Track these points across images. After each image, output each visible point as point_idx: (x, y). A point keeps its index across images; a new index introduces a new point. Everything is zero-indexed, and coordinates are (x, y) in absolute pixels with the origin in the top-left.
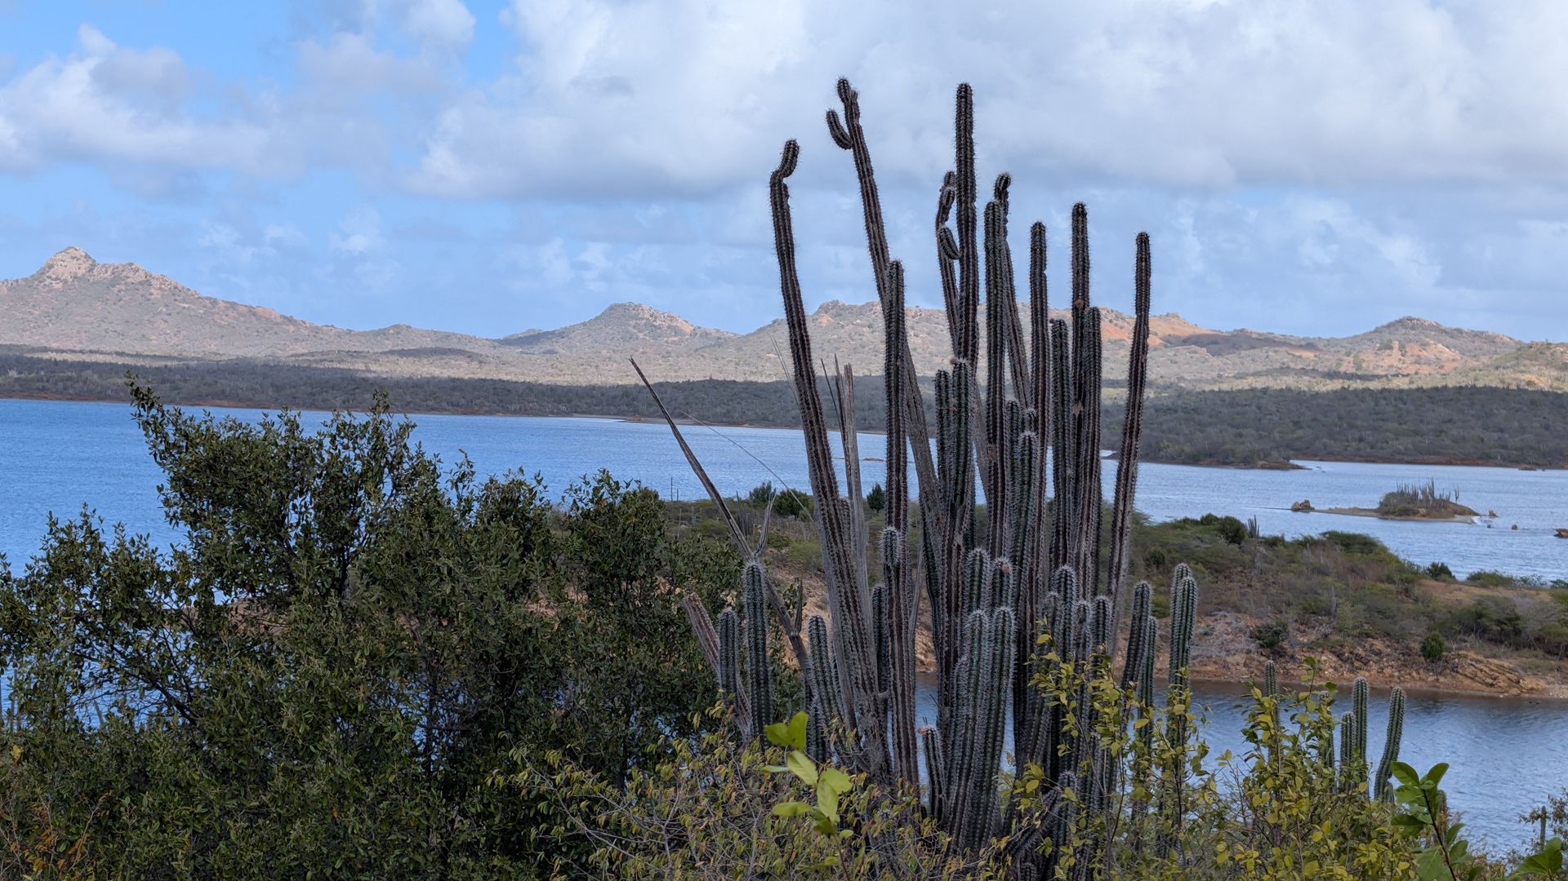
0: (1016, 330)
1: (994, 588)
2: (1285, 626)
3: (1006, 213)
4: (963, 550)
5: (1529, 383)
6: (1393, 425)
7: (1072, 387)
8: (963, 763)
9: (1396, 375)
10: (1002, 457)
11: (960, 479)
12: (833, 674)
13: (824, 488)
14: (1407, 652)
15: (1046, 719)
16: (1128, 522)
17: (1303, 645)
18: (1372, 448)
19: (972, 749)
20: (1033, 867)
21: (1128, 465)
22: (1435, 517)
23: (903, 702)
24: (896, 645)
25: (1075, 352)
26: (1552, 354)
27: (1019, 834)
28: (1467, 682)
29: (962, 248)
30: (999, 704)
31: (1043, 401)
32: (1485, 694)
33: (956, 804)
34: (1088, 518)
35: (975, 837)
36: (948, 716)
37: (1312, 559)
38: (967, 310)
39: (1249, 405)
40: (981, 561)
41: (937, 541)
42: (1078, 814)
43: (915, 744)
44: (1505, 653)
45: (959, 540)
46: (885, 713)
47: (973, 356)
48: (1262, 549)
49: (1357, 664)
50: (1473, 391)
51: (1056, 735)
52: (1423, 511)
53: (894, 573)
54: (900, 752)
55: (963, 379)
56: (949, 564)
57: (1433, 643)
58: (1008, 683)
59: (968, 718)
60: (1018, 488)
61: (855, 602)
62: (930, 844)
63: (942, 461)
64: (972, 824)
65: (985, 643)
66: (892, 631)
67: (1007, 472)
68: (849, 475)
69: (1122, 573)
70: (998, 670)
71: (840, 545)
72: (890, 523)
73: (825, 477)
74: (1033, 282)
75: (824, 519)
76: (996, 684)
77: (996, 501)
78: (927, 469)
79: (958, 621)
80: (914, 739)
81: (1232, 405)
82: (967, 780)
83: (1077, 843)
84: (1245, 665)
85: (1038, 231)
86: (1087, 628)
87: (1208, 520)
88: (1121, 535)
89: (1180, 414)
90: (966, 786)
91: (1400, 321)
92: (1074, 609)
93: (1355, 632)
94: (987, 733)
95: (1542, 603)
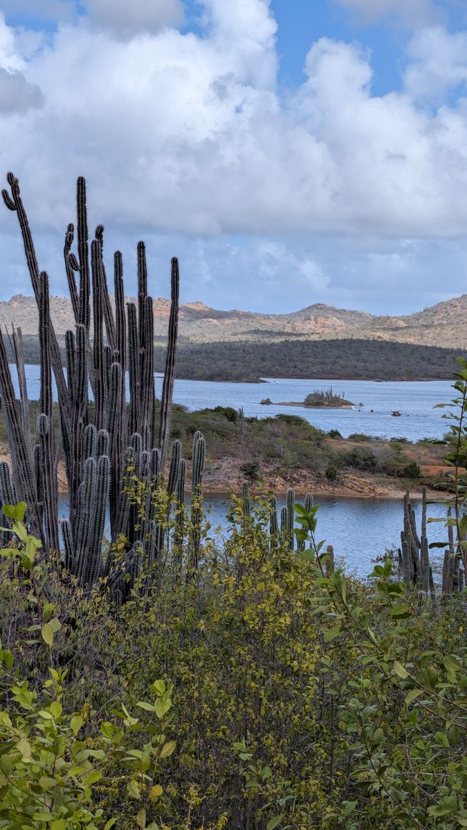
0: (108, 308)
1: (99, 445)
2: (257, 464)
3: (102, 246)
4: (83, 425)
5: (379, 337)
6: (311, 359)
7: (138, 339)
8: (83, 538)
9: (313, 334)
10: (102, 377)
11: (81, 388)
12: (13, 493)
13: (7, 393)
14: (319, 476)
15: (127, 514)
16: (169, 410)
17: (267, 473)
18: (301, 371)
19: (88, 531)
20: (120, 592)
21: (169, 379)
22: (333, 406)
23: (51, 507)
24: (47, 477)
25: (140, 320)
26: (390, 322)
27: (114, 575)
28: (349, 490)
29: (81, 265)
30: (102, 506)
31: (123, 347)
32: (358, 496)
33: (79, 560)
34: (148, 408)
35: (89, 577)
36: (75, 513)
37: (271, 429)
38: (84, 298)
39: (240, 349)
40: (92, 432)
41: (68, 421)
42: (144, 561)
43: (57, 529)
44: (367, 475)
45: (80, 420)
46: (42, 513)
47: (87, 322)
48: (246, 424)
49: (294, 482)
50: (351, 341)
51: (133, 520)
52: (326, 403)
53: (45, 438)
54: (49, 533)
55: (82, 335)
56: (76, 433)
57: (332, 471)
58: (107, 495)
59: (85, 515)
60: (111, 393)
61: (24, 454)
62: (66, 583)
63: (70, 379)
64: (88, 570)
65: (94, 475)
66: (44, 470)
67: (105, 384)
68: (20, 387)
69: (166, 436)
70: (101, 488)
71: (16, 424)
72: (43, 412)
73: (8, 387)
74: (116, 283)
75: (7, 410)
76: (100, 496)
77: (99, 400)
78: (62, 383)
79: (80, 463)
80: (57, 527)
81: (230, 349)
82: (85, 547)
83: (143, 576)
84: (238, 484)
85: (118, 256)
86: (148, 466)
87: (218, 409)
88: (165, 416)
89: (204, 354)
90: (84, 550)
91: (315, 306)
92: (141, 456)
93: (293, 466)
94: (96, 522)
95: (386, 449)
